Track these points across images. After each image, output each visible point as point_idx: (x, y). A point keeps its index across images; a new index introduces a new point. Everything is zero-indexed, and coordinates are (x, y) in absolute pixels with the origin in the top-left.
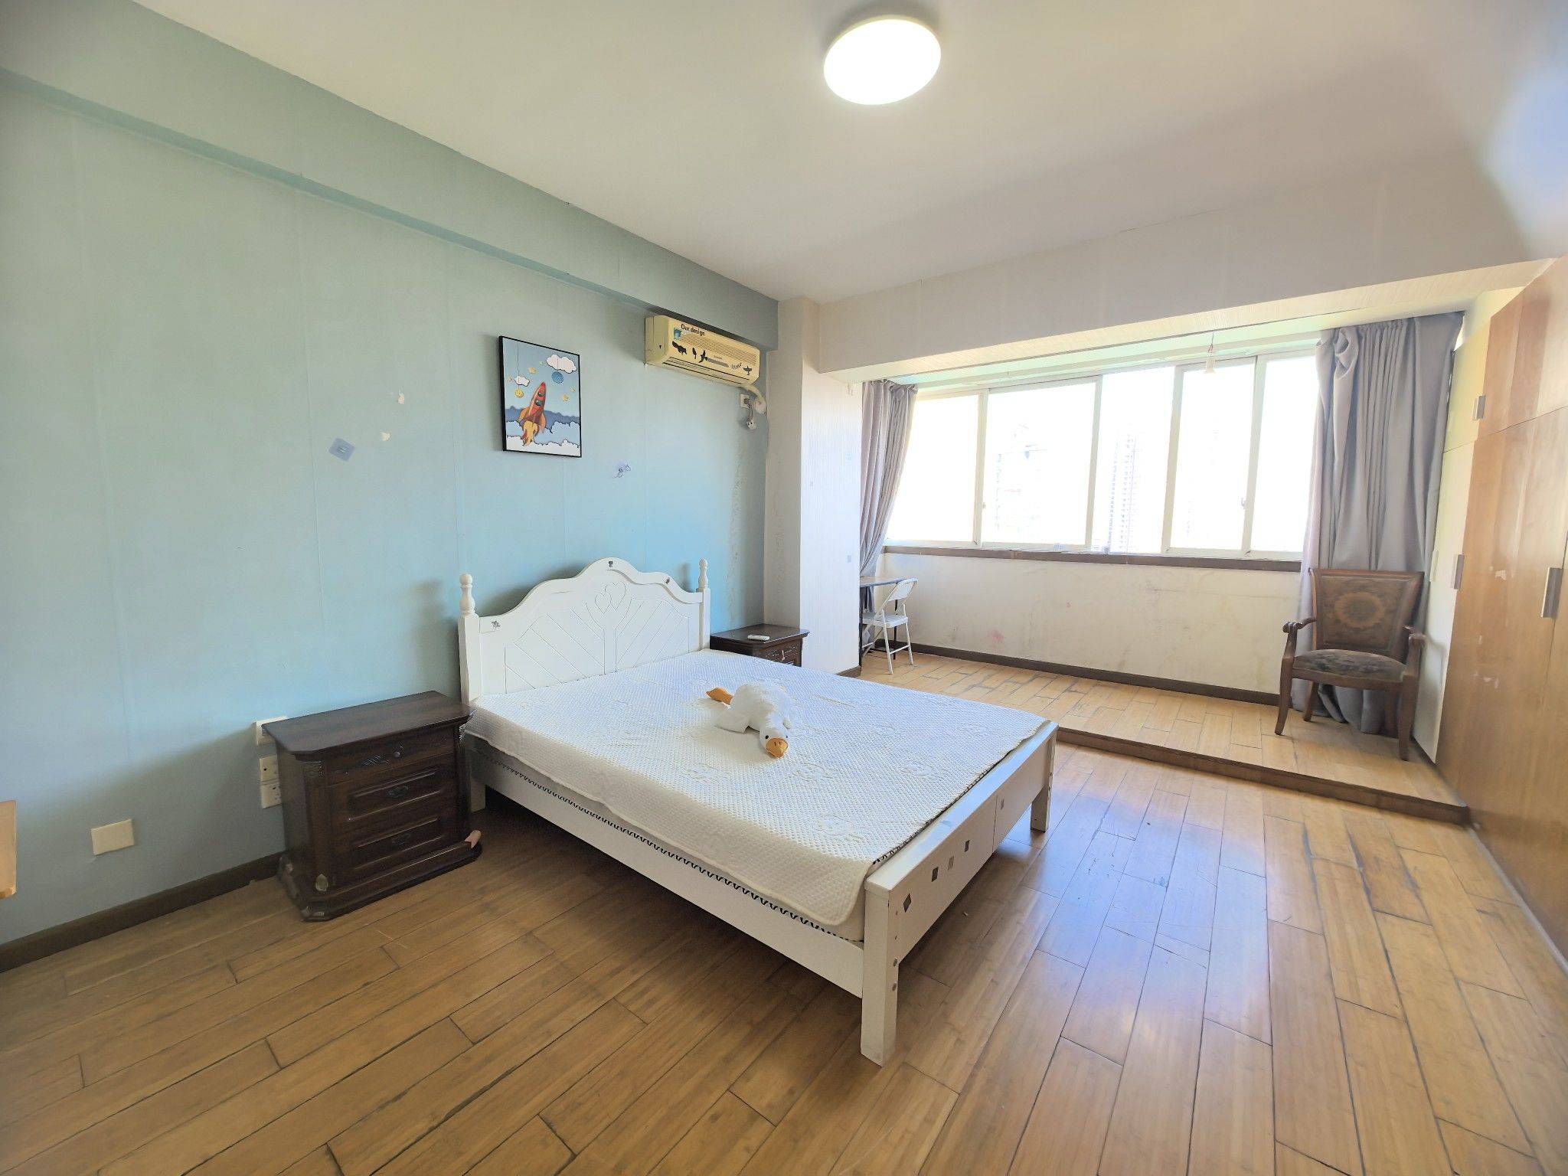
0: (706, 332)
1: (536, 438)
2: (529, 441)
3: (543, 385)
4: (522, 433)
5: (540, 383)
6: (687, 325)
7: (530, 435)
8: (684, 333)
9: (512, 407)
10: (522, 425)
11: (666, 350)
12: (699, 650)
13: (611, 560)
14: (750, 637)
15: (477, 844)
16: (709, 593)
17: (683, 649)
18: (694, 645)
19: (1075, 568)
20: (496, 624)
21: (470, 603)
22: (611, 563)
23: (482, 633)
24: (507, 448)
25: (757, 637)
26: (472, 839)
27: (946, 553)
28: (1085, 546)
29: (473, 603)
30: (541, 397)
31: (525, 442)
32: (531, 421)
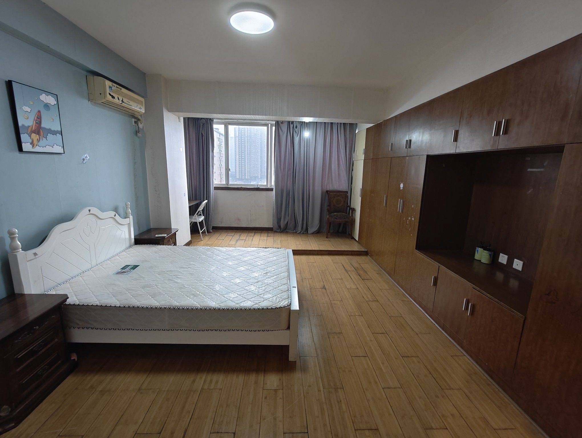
0: (123, 89)
1: (40, 144)
2: (35, 145)
3: (39, 112)
4: (30, 141)
5: (36, 111)
6: (114, 84)
7: (35, 142)
8: (113, 88)
9: (23, 125)
10: (30, 136)
11: (105, 96)
12: (130, 246)
13: (89, 208)
14: (156, 236)
15: (77, 358)
16: (131, 217)
17: (124, 247)
18: (128, 245)
19: (264, 193)
20: (35, 254)
21: (18, 244)
22: (89, 210)
23: (28, 261)
24: (24, 150)
25: (160, 235)
26: (74, 357)
27: (216, 188)
28: (267, 185)
29: (19, 243)
30: (39, 119)
31: (33, 146)
32: (35, 133)
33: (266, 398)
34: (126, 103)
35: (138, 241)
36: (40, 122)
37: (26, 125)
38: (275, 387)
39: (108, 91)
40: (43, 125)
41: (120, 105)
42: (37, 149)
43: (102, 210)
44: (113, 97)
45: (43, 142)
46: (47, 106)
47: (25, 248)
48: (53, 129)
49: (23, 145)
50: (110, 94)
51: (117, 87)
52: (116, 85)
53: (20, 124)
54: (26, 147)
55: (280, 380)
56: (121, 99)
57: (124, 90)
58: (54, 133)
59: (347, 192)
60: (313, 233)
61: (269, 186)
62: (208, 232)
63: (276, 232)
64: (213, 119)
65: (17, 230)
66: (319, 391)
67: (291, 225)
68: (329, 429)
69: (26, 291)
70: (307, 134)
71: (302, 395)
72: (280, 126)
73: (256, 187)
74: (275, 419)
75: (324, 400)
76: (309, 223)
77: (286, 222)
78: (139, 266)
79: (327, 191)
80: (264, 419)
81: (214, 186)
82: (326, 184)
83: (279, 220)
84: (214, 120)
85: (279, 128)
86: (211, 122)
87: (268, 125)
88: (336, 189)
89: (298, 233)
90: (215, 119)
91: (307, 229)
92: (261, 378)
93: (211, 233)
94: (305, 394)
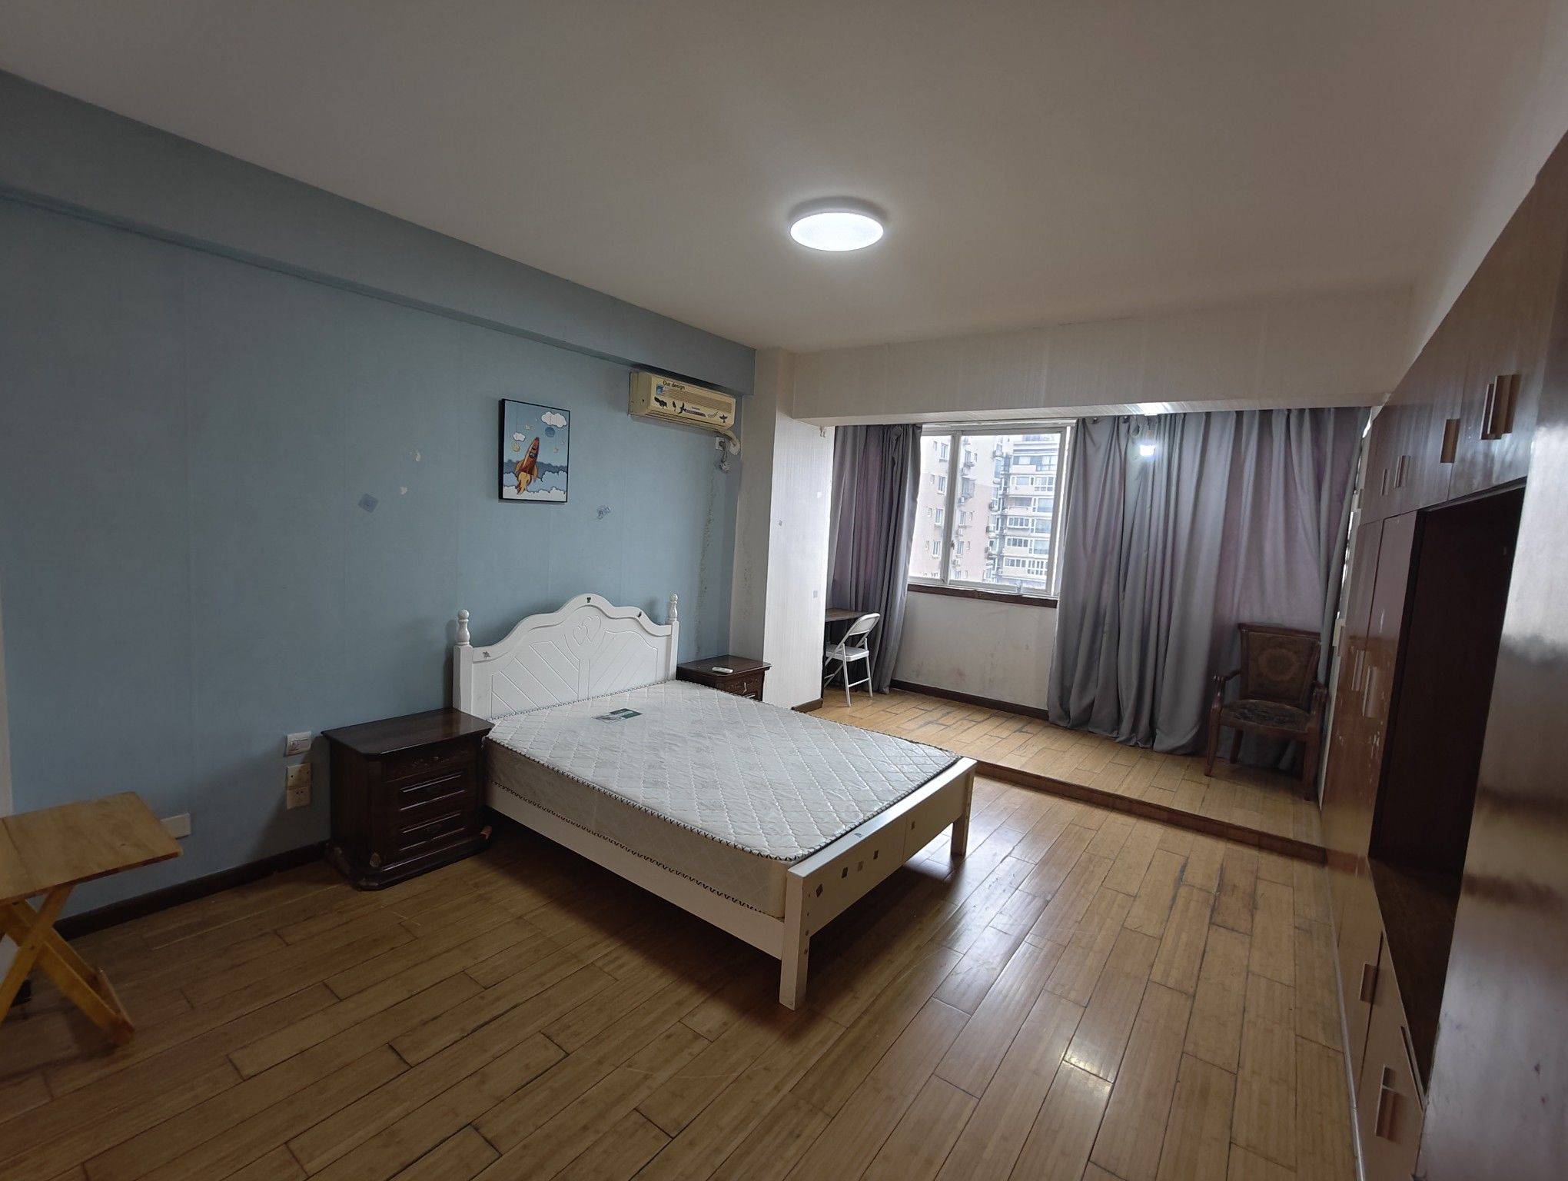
1: (529, 488)
2: (522, 489)
3: (537, 439)
4: (517, 483)
5: (533, 439)
6: (668, 379)
7: (523, 485)
8: (665, 387)
9: (510, 461)
10: (517, 477)
11: (649, 403)
12: (665, 680)
13: (589, 595)
14: (714, 669)
15: (489, 837)
16: (676, 623)
17: (651, 679)
18: (661, 675)
19: (1036, 611)
20: (486, 655)
21: (465, 635)
22: (589, 599)
23: (474, 663)
24: (504, 497)
25: (721, 669)
26: (486, 832)
27: (913, 588)
28: (1046, 591)
29: (468, 633)
30: (535, 451)
31: (519, 491)
32: (525, 472)
33: (669, 1037)
34: (689, 412)
35: (684, 674)
36: (536, 455)
37: (514, 460)
38: (702, 1030)
39: (654, 395)
40: (539, 459)
41: (680, 415)
42: (525, 495)
43: (617, 603)
44: (663, 404)
45: (537, 484)
46: (550, 430)
47: (475, 643)
48: (554, 464)
49: (505, 489)
50: (657, 400)
51: (674, 386)
52: (670, 381)
53: (505, 460)
54: (509, 492)
55: (725, 1024)
56: (679, 404)
57: (689, 388)
58: (556, 470)
59: (1317, 635)
60: (1171, 753)
61: (1052, 595)
62: (878, 691)
63: (1055, 725)
64: (922, 424)
65: (468, 614)
66: (777, 1089)
67: (1105, 713)
68: (718, 1163)
69: (462, 710)
70: (1147, 450)
71: (735, 1075)
72: (1089, 432)
73: (1015, 592)
74: (646, 1077)
75: (767, 1109)
76: (1161, 718)
77: (1087, 701)
78: (639, 714)
79: (1240, 626)
80: (630, 1066)
81: (909, 581)
82: (1236, 600)
83: (1063, 693)
84: (924, 426)
85: (1087, 436)
86: (913, 432)
87: (1066, 428)
88: (1280, 622)
89: (1118, 740)
90: (925, 423)
91: (1151, 736)
92: (697, 1000)
93: (885, 694)
94: (744, 1075)
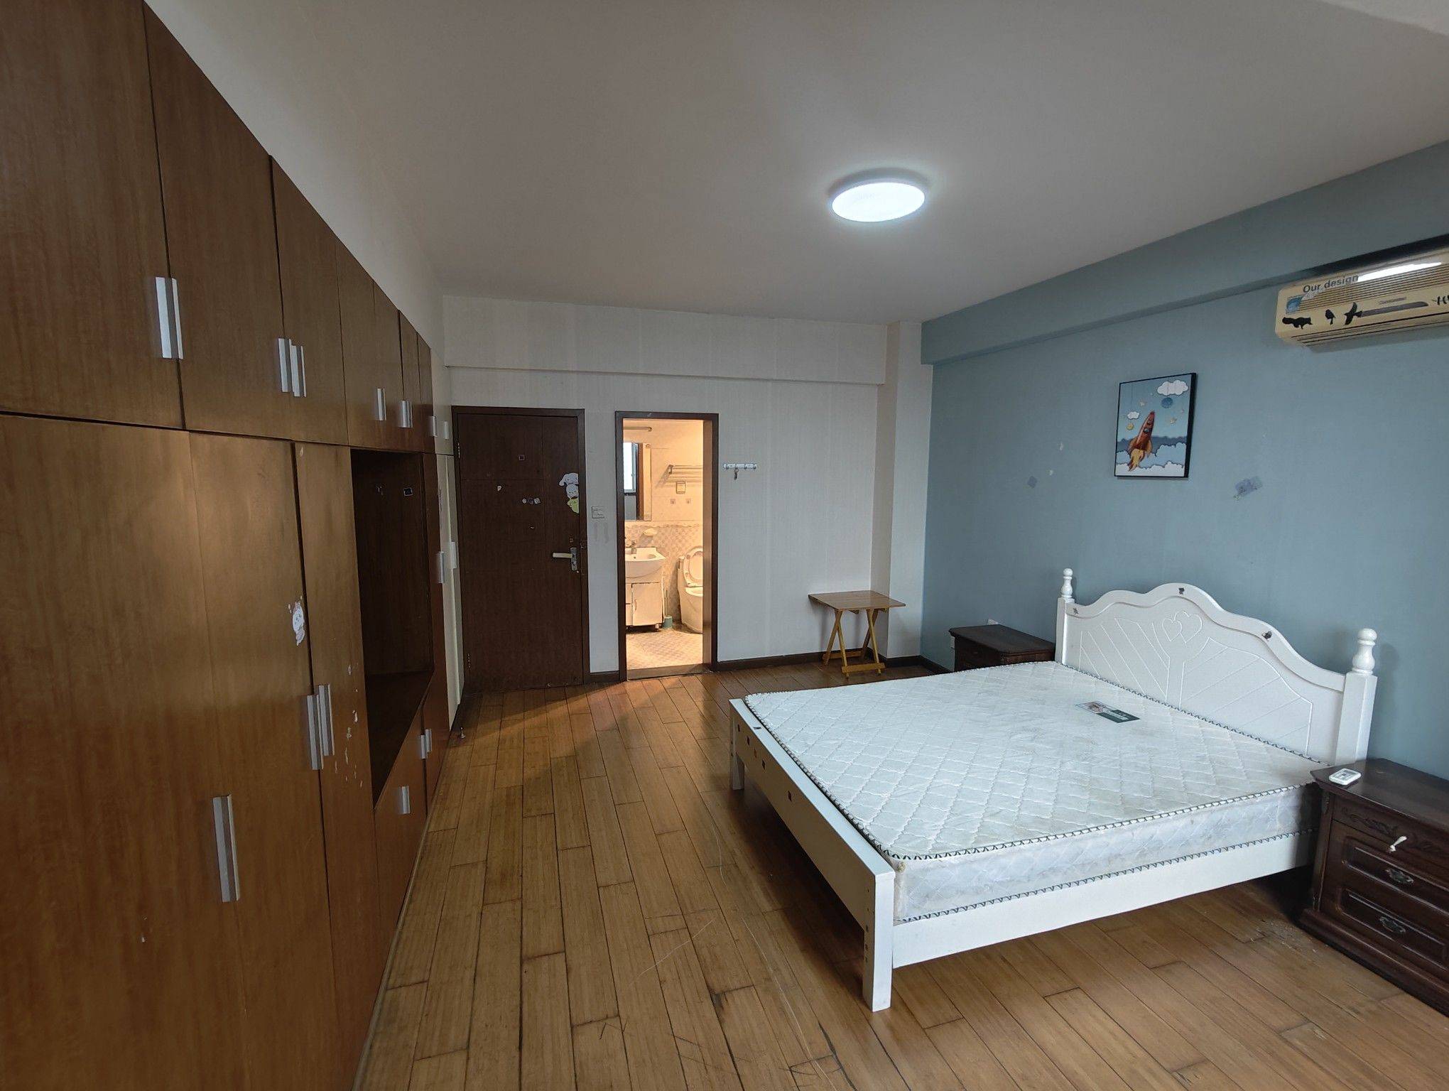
1: (1142, 464)
2: (1134, 467)
3: (1153, 414)
5: (1150, 413)
7: (1135, 462)
9: (1123, 440)
10: (1130, 453)
17: (1296, 743)
18: (1319, 749)
23: (1068, 615)
30: (1150, 426)
31: (1130, 468)
32: (1138, 448)
34: (1371, 312)
41: (1350, 325)
46: (1169, 400)
48: (1170, 436)
49: (1118, 466)
51: (1330, 284)
53: (1120, 440)
54: (1122, 469)
56: (1341, 310)
57: (1372, 273)
58: (1176, 442)
65: (1071, 572)
